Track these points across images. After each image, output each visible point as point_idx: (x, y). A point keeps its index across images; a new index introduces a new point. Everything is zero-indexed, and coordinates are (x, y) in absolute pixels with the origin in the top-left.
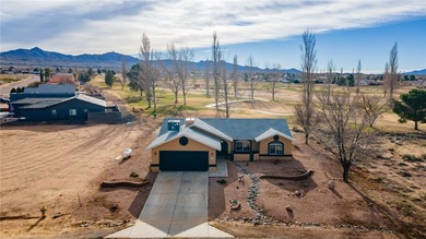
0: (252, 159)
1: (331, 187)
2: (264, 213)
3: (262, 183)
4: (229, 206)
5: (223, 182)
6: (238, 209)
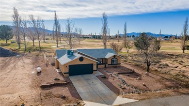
0: (105, 67)
1: (147, 75)
2: (136, 88)
3: (121, 76)
4: (119, 88)
5: (105, 78)
6: (124, 88)
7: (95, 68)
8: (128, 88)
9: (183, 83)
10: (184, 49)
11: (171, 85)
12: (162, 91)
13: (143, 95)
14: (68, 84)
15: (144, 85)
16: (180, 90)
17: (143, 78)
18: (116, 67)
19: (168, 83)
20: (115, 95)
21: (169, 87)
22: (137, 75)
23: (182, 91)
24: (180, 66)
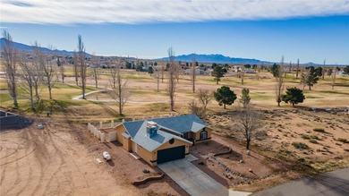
1: (249, 154)
2: (243, 176)
3: (219, 158)
4: (224, 177)
5: (202, 164)
6: (232, 178)
7: (187, 150)
8: (235, 177)
9: (289, 163)
10: (279, 101)
11: (278, 168)
12: (271, 178)
13: (254, 186)
14: (164, 178)
15: (251, 172)
16: (288, 173)
17: (246, 160)
18: (207, 144)
19: (274, 165)
20: (224, 188)
21: (276, 171)
22: (237, 156)
23: (290, 176)
24: (280, 134)
